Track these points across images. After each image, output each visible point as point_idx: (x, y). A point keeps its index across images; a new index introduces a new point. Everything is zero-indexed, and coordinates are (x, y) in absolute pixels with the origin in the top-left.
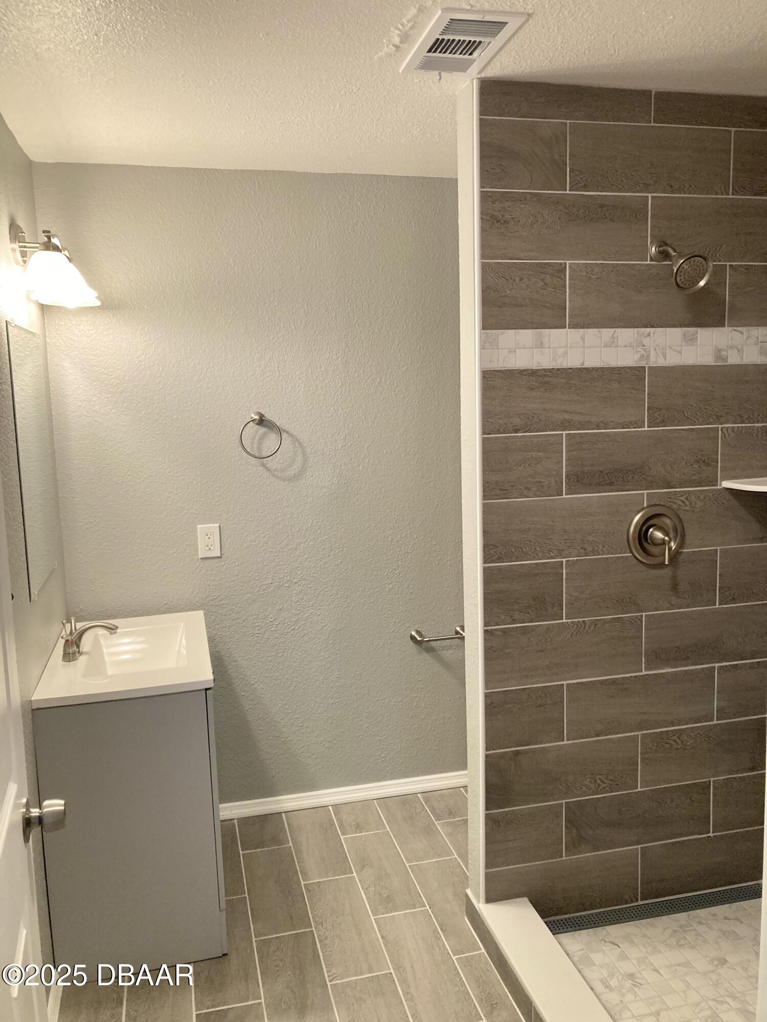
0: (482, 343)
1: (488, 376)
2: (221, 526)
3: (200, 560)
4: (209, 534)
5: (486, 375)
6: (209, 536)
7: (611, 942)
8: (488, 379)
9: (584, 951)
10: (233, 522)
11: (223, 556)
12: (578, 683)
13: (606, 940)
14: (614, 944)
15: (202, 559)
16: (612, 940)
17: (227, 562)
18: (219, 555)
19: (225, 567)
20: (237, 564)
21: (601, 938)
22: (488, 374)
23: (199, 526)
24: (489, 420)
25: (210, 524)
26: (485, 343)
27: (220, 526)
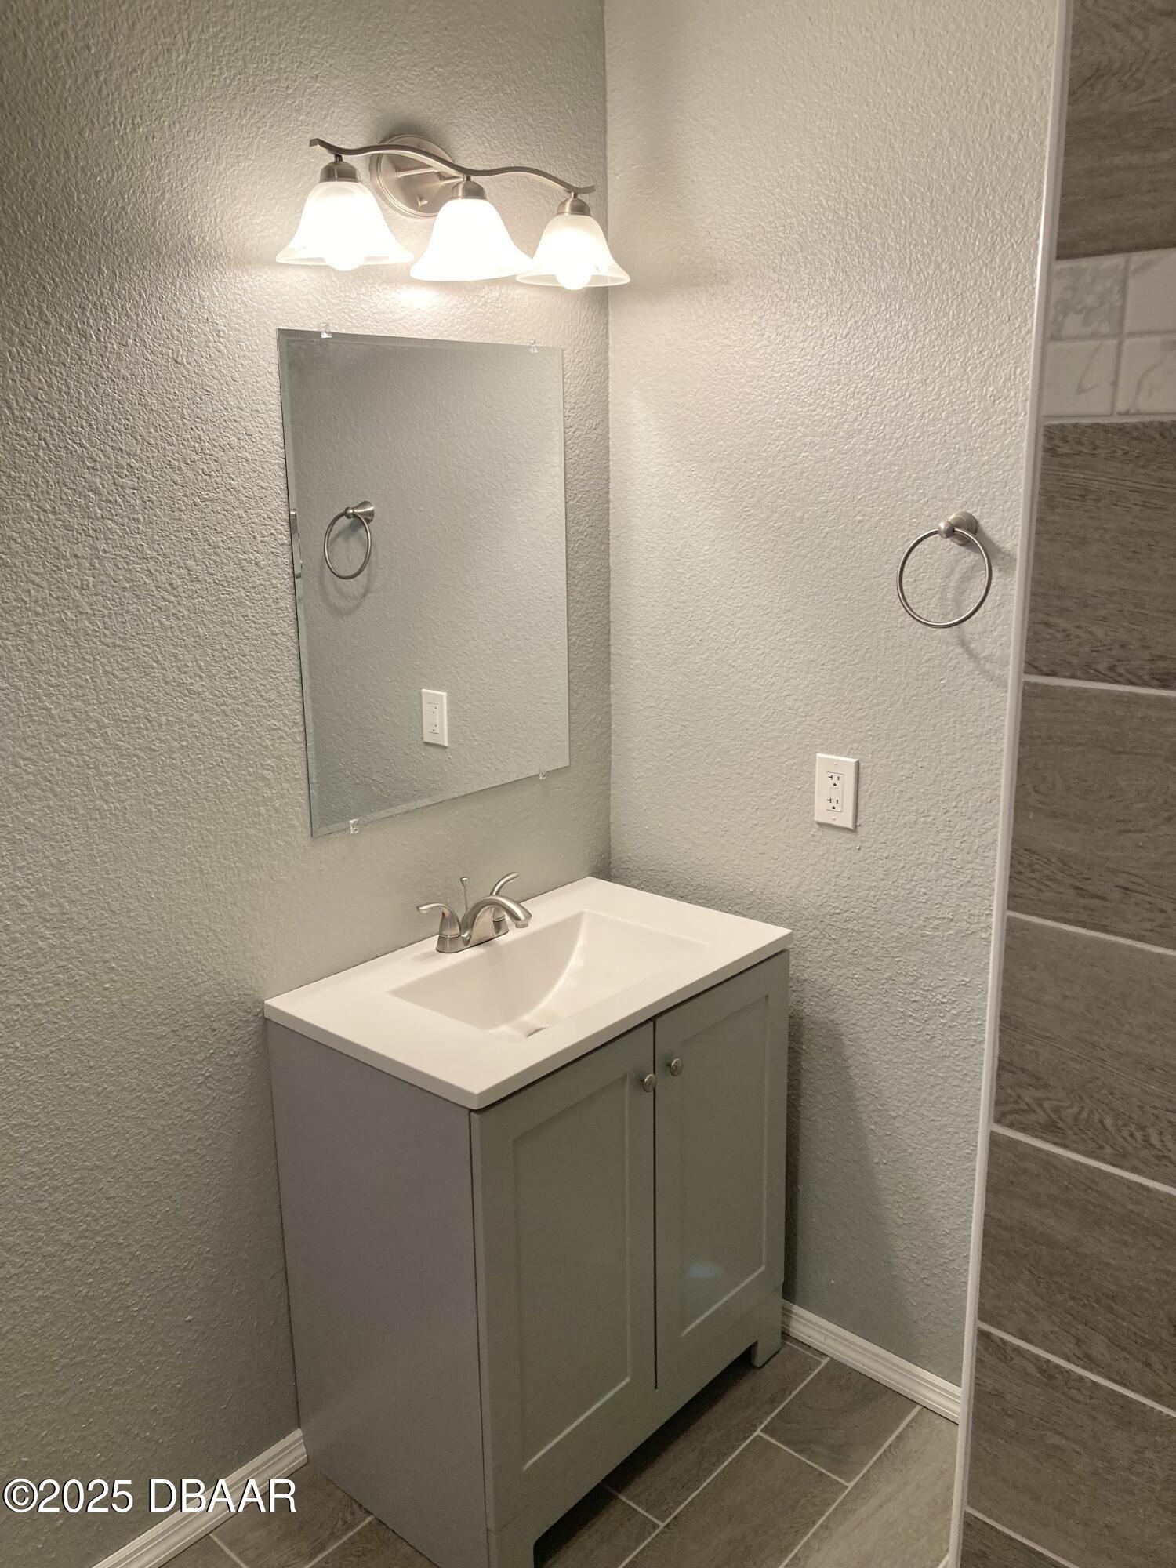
0: (1052, 313)
1: (1065, 449)
2: (862, 765)
3: (817, 826)
4: (835, 778)
5: (1057, 442)
6: (835, 780)
8: (1067, 461)
10: (884, 761)
11: (859, 829)
15: (821, 824)
17: (866, 844)
18: (850, 825)
19: (861, 853)
20: (885, 855)
22: (1065, 440)
23: (819, 755)
24: (1052, 620)
25: (841, 755)
26: (1065, 315)
27: (858, 764)
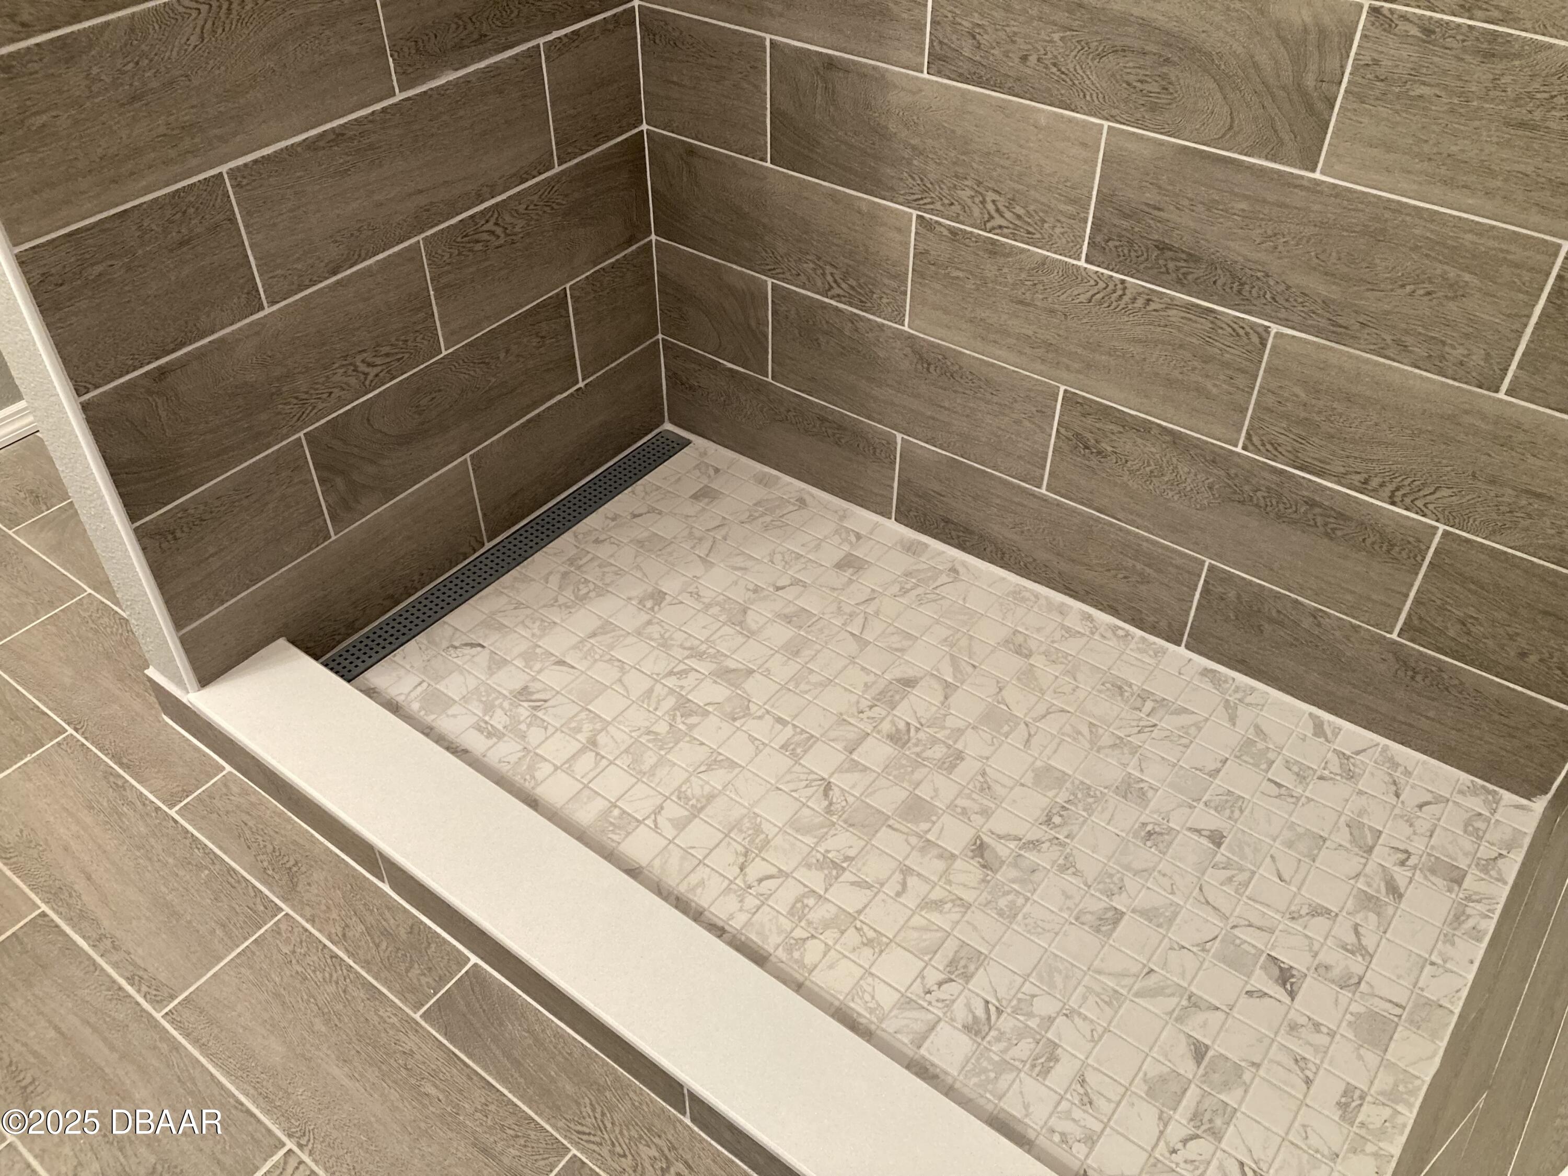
7: (466, 645)
9: (425, 685)
12: (255, 162)
13: (456, 644)
14: (472, 645)
16: (466, 640)
21: (445, 644)
